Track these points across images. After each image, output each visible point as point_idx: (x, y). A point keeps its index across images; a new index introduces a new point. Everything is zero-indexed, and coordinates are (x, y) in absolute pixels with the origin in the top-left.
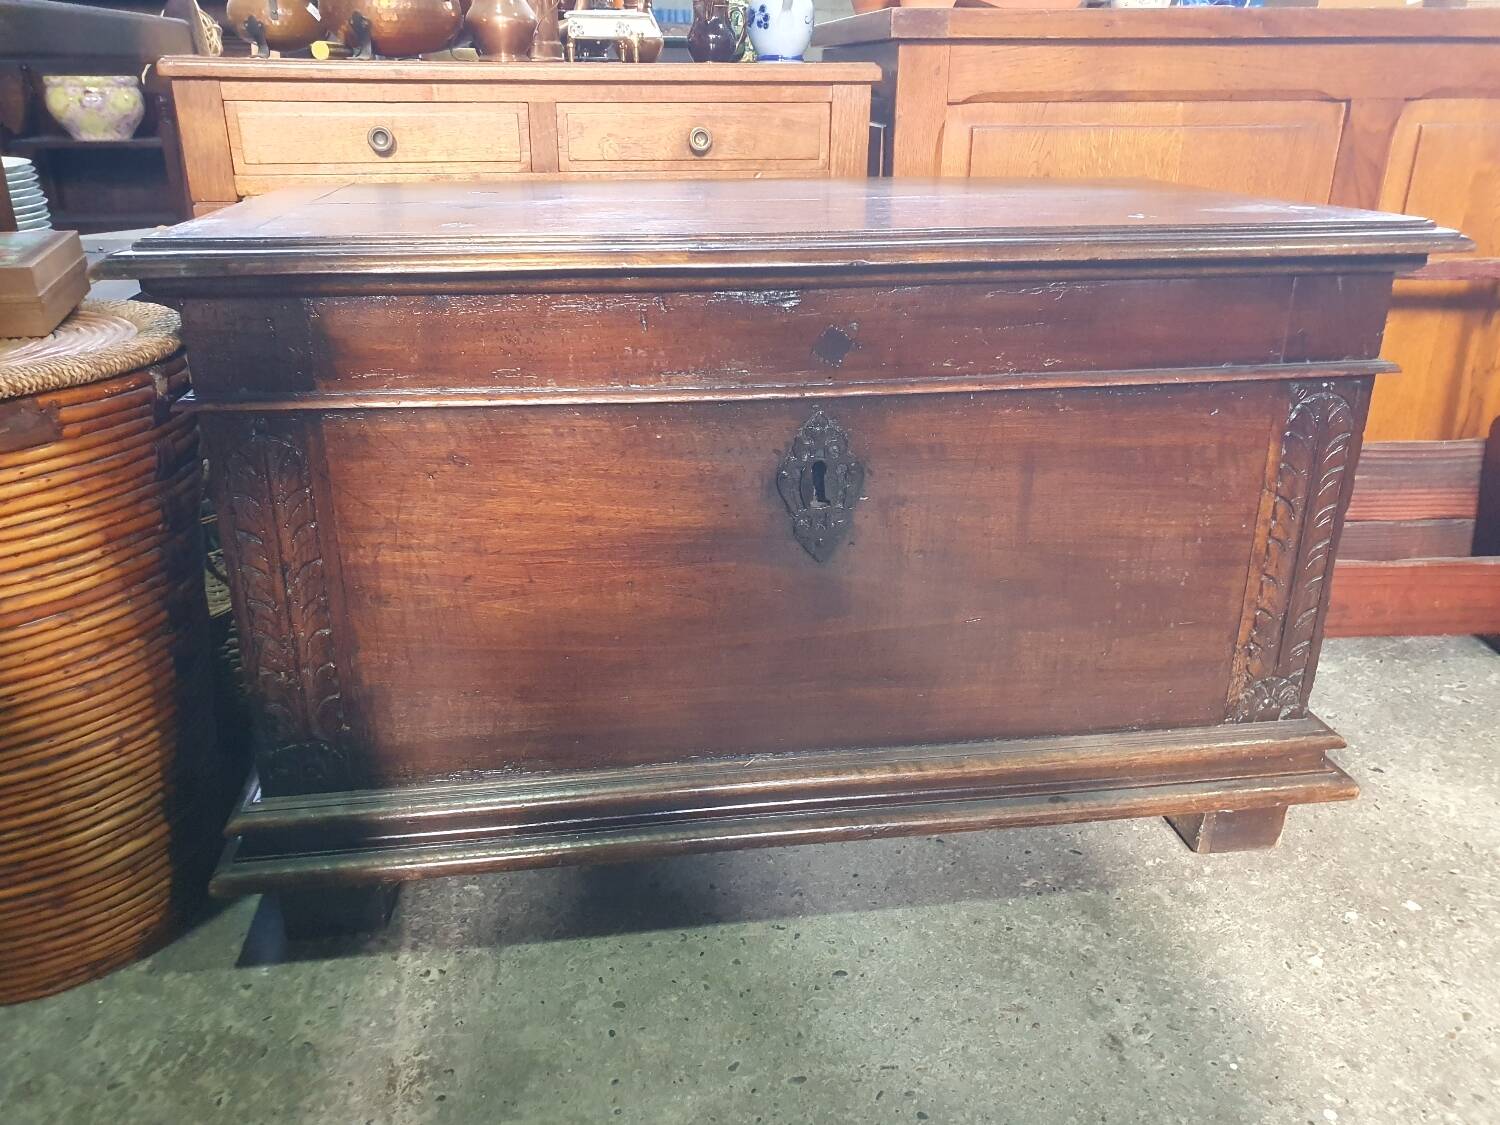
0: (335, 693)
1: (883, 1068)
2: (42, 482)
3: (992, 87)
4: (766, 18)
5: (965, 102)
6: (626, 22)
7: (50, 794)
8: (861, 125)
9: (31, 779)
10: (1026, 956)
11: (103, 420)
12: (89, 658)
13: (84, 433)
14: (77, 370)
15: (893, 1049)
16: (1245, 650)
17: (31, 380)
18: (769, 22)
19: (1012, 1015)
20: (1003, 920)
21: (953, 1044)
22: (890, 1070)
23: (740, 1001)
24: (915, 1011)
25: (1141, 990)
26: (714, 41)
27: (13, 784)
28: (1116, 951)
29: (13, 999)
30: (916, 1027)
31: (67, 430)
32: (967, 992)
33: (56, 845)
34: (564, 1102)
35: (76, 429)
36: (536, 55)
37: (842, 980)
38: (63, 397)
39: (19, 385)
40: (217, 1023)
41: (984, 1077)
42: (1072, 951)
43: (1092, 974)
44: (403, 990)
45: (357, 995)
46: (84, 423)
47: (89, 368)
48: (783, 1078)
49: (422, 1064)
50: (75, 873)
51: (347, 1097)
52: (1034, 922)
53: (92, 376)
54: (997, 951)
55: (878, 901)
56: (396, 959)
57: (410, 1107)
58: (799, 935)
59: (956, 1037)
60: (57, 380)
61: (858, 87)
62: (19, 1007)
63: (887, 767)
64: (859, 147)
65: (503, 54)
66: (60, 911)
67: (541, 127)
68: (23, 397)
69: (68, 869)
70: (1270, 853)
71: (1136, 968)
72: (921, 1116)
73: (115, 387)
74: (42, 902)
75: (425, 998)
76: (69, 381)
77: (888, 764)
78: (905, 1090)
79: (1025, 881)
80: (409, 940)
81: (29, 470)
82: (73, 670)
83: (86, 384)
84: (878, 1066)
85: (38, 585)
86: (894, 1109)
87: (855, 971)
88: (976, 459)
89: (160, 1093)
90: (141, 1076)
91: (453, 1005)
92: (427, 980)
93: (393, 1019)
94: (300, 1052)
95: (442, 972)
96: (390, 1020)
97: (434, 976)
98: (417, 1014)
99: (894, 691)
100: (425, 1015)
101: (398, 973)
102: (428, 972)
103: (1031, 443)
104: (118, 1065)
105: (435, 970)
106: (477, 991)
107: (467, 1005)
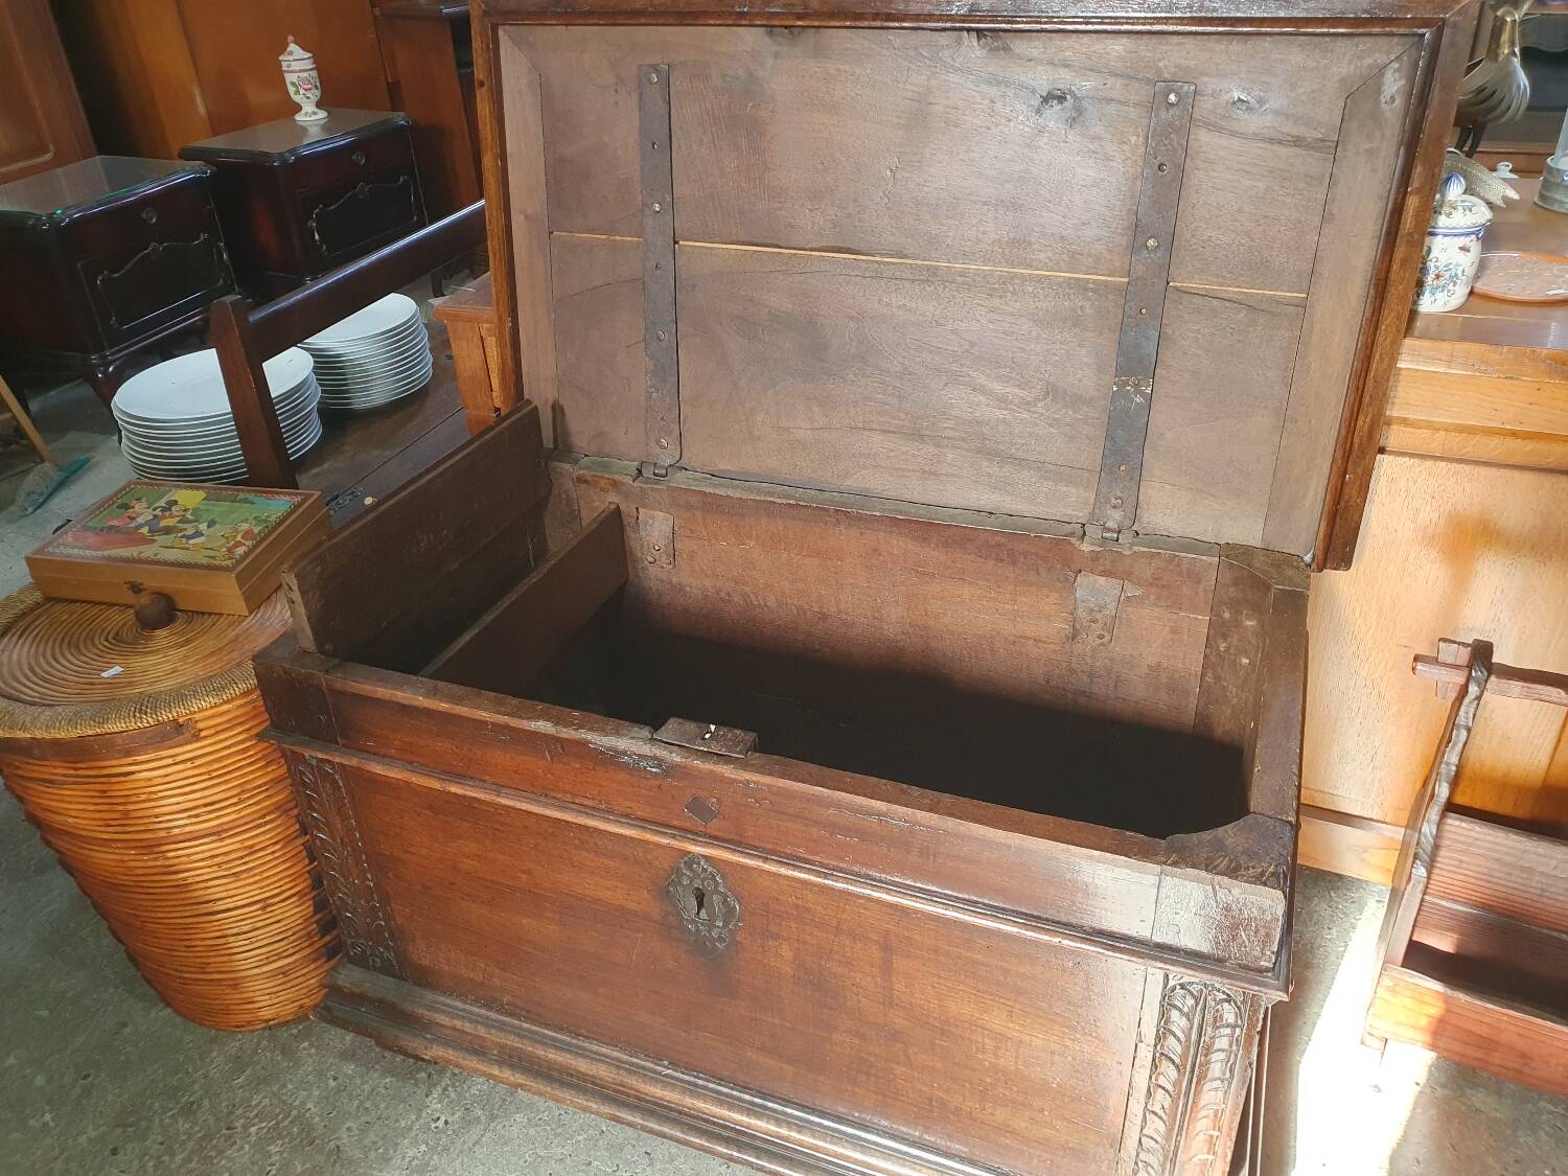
0: (381, 921)
2: (189, 765)
13: (218, 733)
17: (168, 715)
31: (202, 734)
35: (209, 732)
38: (197, 716)
39: (160, 718)
40: (303, 1104)
44: (414, 1128)
45: (387, 1119)
46: (218, 727)
53: (216, 703)
56: (427, 1095)
68: (162, 724)
73: (239, 702)
75: (423, 1141)
76: (197, 710)
80: (446, 1081)
81: (180, 758)
82: (223, 867)
83: (211, 708)
88: (837, 928)
89: (247, 1147)
90: (245, 1127)
91: (435, 1157)
92: (434, 1125)
93: (395, 1152)
94: (330, 1153)
95: (446, 1122)
96: (392, 1152)
97: (440, 1123)
98: (411, 1154)
99: (786, 1067)
100: (414, 1158)
101: (421, 1110)
102: (438, 1119)
103: (887, 931)
104: (240, 1111)
105: (443, 1119)
106: (457, 1152)
107: (443, 1161)
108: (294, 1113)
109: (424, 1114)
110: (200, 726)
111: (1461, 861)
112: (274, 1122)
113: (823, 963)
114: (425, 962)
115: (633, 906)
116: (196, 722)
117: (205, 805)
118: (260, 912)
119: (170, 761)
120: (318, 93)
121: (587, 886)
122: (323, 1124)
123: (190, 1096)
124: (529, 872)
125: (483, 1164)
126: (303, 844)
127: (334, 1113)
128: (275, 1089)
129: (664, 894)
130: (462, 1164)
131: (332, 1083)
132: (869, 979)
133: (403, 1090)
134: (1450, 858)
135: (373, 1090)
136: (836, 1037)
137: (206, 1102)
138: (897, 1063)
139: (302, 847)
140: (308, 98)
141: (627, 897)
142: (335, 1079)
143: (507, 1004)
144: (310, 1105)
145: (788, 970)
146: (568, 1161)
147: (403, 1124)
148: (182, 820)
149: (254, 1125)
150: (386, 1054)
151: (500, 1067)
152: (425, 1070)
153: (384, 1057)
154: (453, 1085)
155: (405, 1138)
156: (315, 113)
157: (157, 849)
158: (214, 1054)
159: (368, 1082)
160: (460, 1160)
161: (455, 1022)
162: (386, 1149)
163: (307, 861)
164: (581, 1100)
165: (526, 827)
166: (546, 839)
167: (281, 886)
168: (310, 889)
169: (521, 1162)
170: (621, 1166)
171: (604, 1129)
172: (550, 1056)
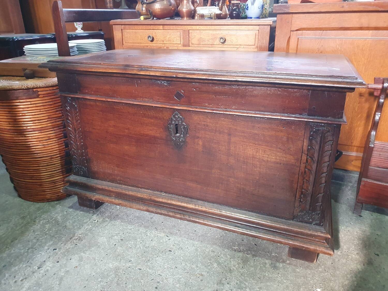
0: (84, 157)
1: (159, 274)
2: (35, 105)
3: (304, 26)
4: (248, 7)
5: (297, 30)
6: (211, 9)
7: (38, 164)
8: (267, 36)
9: (34, 161)
10: (216, 264)
11: (48, 95)
12: (45, 140)
13: (44, 97)
14: (41, 85)
15: (165, 271)
16: (299, 200)
17: (31, 86)
18: (248, 8)
19: (198, 275)
20: (220, 254)
21: (179, 276)
22: (160, 276)
23: (145, 248)
24: (177, 266)
25: (237, 283)
26: (235, 14)
27: (31, 161)
28: (240, 272)
29: (34, 201)
30: (174, 269)
31: (40, 96)
32: (194, 266)
33: (39, 174)
34: (95, 254)
35: (42, 96)
36: (196, 18)
37: (169, 253)
38: (39, 90)
39: (28, 87)
40: (57, 217)
41: (178, 286)
42: (229, 267)
43: (229, 275)
44: (88, 222)
45: (80, 220)
46: (44, 95)
47: (43, 84)
48: (137, 267)
49: (79, 237)
50: (43, 181)
51: (63, 238)
52: (226, 257)
53: (44, 86)
54: (210, 260)
55: (194, 239)
56: (92, 216)
57: (70, 244)
58: (170, 239)
59: (180, 275)
60: (36, 86)
61: (266, 26)
62: (34, 203)
63: (194, 205)
64: (266, 42)
65: (185, 18)
66: (41, 187)
67: (185, 36)
68: (29, 89)
69: (41, 179)
70: (312, 265)
71: (241, 278)
72: (156, 288)
73: (51, 88)
74: (38, 184)
75: (91, 225)
76: (39, 87)
77: (194, 204)
78: (158, 281)
79: (234, 247)
80: (98, 213)
81: (32, 103)
82: (41, 142)
83: (43, 88)
84: (158, 274)
85: (34, 124)
86: (152, 284)
87: (174, 252)
88: (216, 130)
89: (39, 225)
90: (39, 221)
91: (94, 228)
92: (94, 222)
93: (82, 227)
94: (64, 227)
95: (98, 221)
96: (81, 227)
97: (96, 221)
98: (87, 227)
99: (198, 186)
100: (87, 228)
101: (90, 219)
102: (95, 220)
103: (230, 128)
104: (38, 218)
105: (97, 220)
106: (100, 227)
107: (96, 229)
108: (54, 219)
109: (91, 219)
110: (39, 93)
111: (380, 154)
112: (48, 220)
113: (211, 144)
114: (96, 170)
115: (158, 135)
116: (38, 92)
117: (38, 120)
118: (50, 160)
119: (29, 103)
120: (82, 26)
121: (145, 130)
122: (62, 221)
123: (24, 215)
124: (128, 129)
125: (108, 230)
126: (64, 141)
127: (65, 219)
128: (49, 214)
129: (167, 129)
130: (102, 230)
131: (65, 213)
132: (224, 147)
133: (86, 214)
134: (377, 154)
135: (77, 214)
136: (213, 171)
137: (28, 216)
138: (231, 177)
139: (63, 142)
140: (79, 26)
141: (156, 132)
142: (66, 212)
143: (118, 180)
144: (59, 217)
145: (200, 149)
146: (133, 229)
147: (85, 221)
148: (30, 124)
149: (42, 221)
150: (81, 207)
151: (115, 199)
152: (92, 211)
153: (81, 208)
154: (100, 214)
155: (85, 224)
156: (80, 30)
157: (23, 133)
158: (32, 207)
159: (75, 213)
160: (101, 229)
161: (103, 186)
162: (80, 226)
163: (64, 147)
164: (138, 206)
165: (129, 112)
166: (134, 115)
167: (56, 152)
168: (64, 156)
169: (119, 230)
170: (148, 231)
171: (143, 223)
172: (130, 193)
